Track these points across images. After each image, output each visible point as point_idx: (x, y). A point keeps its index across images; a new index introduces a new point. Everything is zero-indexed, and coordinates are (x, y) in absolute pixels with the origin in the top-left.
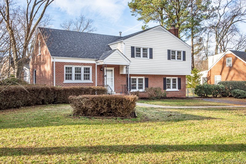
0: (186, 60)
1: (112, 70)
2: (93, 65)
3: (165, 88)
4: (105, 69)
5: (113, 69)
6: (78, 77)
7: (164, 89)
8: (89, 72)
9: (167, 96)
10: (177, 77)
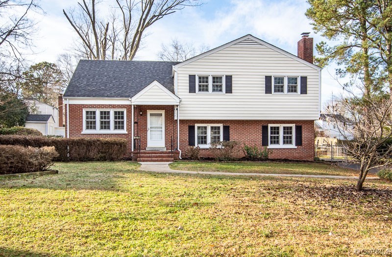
0: (308, 92)
1: (161, 115)
2: (128, 107)
3: (265, 143)
4: (149, 112)
5: (163, 112)
6: (105, 125)
7: (263, 145)
8: (123, 118)
9: (270, 157)
10: (294, 125)
